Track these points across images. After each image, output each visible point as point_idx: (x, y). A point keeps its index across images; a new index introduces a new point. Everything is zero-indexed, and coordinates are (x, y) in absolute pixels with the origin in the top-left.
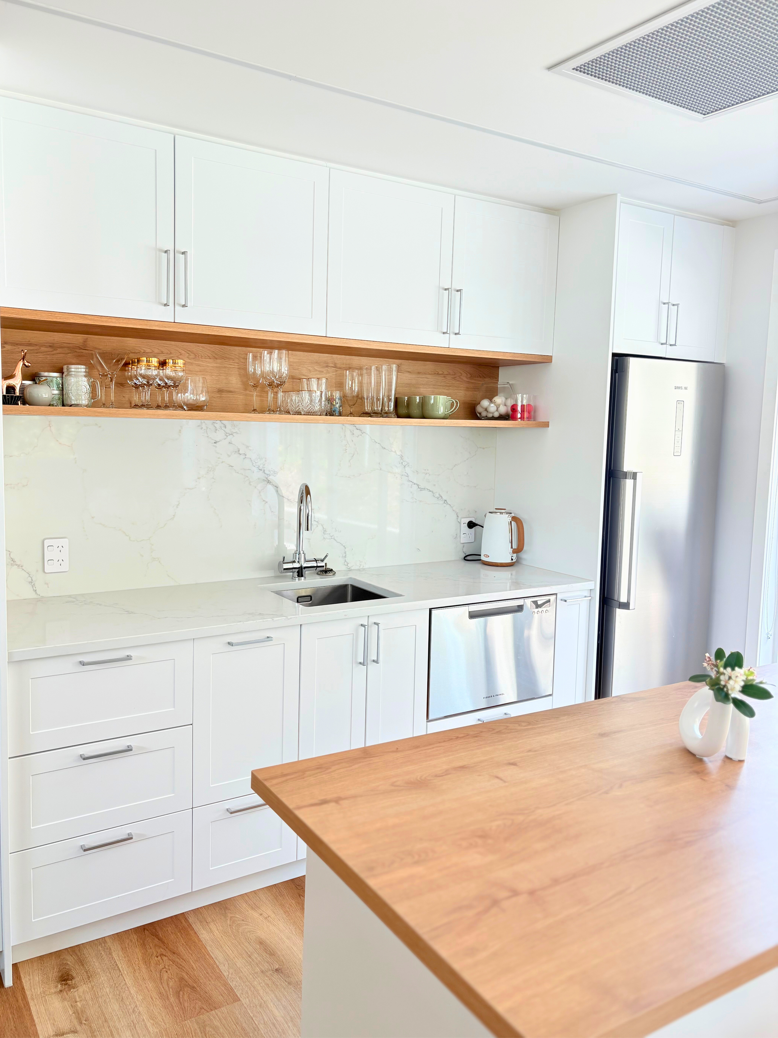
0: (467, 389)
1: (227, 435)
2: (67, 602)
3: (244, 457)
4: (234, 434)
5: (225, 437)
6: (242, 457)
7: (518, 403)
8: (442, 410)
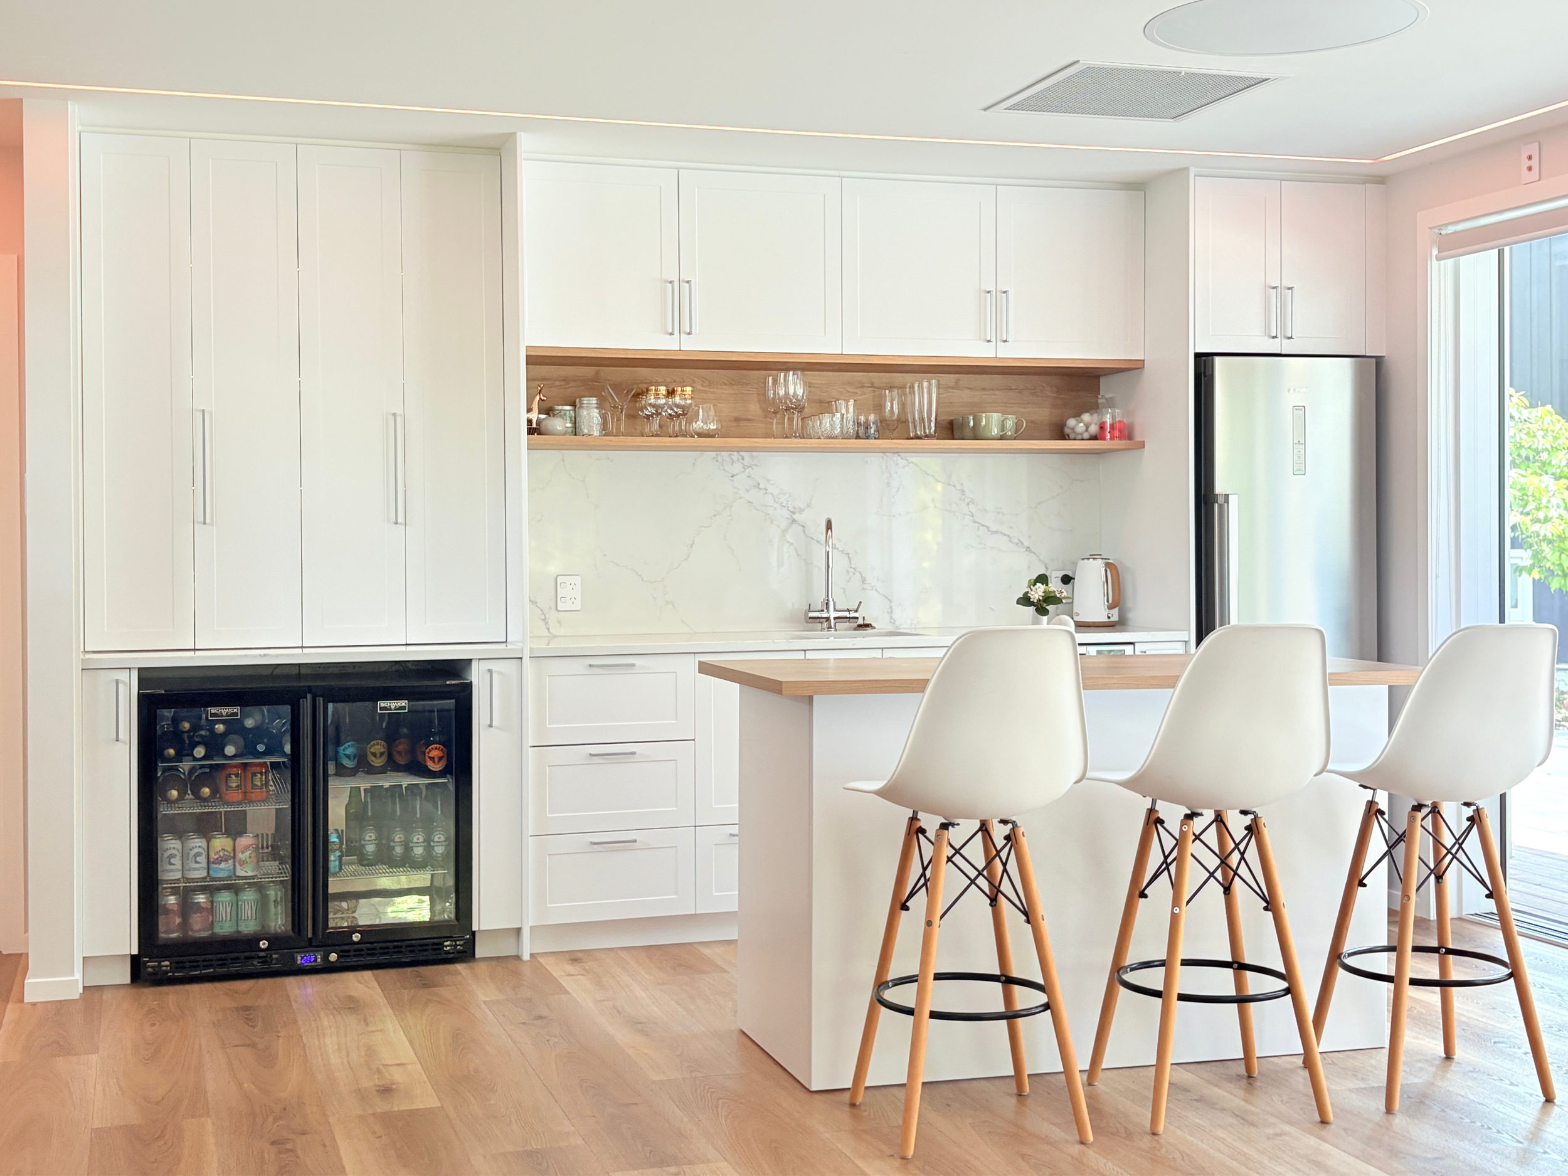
0: (1054, 406)
1: (745, 467)
3: (765, 492)
4: (753, 467)
5: (744, 470)
6: (763, 492)
7: (1108, 420)
8: (995, 431)
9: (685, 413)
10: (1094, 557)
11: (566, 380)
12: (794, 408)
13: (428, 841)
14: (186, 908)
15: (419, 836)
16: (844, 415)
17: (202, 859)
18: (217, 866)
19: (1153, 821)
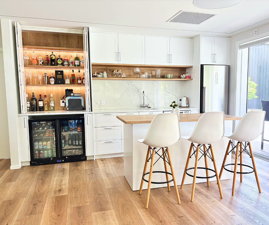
1: (131, 83)
3: (134, 87)
7: (187, 75)
8: (169, 77)
9: (120, 74)
10: (185, 97)
11: (101, 69)
12: (138, 73)
13: (79, 142)
14: (39, 153)
15: (77, 141)
16: (146, 75)
17: (41, 146)
18: (44, 147)
19: (192, 145)
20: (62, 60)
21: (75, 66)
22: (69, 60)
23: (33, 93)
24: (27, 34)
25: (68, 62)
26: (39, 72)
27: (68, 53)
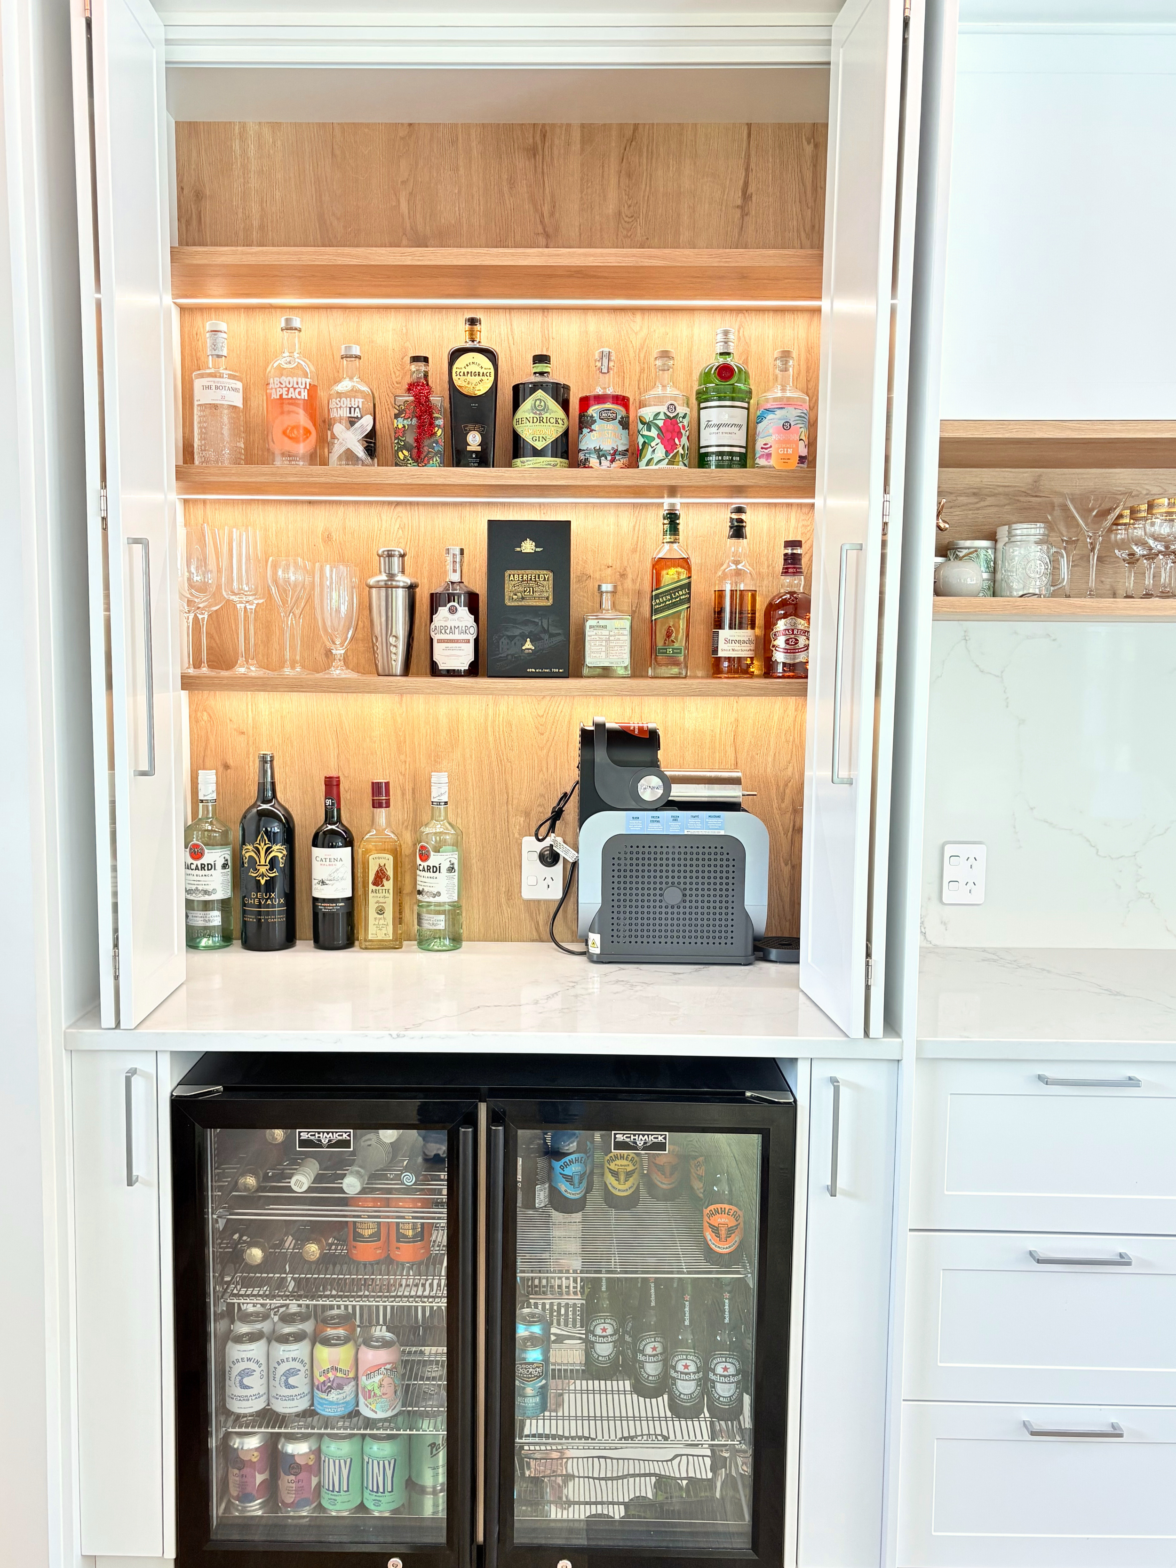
2: (983, 960)
14: (275, 1461)
15: (689, 1363)
17: (300, 1382)
18: (324, 1396)
20: (565, 405)
21: (702, 461)
22: (642, 405)
23: (263, 760)
24: (236, 145)
25: (625, 424)
26: (328, 538)
27: (624, 320)
